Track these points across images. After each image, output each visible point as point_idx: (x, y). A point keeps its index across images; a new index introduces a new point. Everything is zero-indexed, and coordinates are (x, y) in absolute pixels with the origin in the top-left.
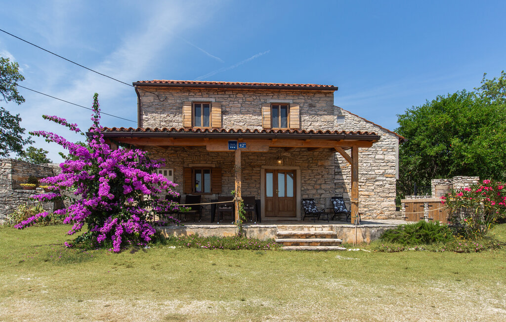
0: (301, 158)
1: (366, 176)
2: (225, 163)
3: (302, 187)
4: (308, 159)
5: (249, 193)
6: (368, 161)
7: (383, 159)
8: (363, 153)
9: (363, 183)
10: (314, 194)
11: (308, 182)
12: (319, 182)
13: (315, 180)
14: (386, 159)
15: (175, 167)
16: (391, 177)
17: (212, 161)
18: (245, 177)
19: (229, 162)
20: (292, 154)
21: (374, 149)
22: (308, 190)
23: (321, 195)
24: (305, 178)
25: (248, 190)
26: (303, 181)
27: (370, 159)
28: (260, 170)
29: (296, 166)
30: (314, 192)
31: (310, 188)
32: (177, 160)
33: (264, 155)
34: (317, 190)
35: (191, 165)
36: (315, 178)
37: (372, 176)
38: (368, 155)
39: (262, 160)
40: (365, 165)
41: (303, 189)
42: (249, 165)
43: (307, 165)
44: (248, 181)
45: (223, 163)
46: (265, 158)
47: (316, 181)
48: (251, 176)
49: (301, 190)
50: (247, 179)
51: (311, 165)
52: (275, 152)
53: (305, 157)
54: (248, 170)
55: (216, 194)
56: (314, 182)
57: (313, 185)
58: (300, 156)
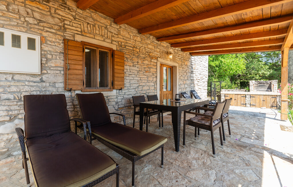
0: (178, 56)
2: (127, 47)
3: (179, 82)
4: (181, 58)
5: (148, 88)
9: (200, 80)
10: (184, 89)
11: (181, 78)
12: (185, 78)
13: (184, 76)
14: (205, 65)
15: (45, 34)
16: (206, 77)
17: (112, 41)
18: (145, 68)
19: (130, 47)
20: (174, 51)
22: (181, 85)
23: (186, 89)
24: (180, 75)
25: (148, 84)
26: (179, 77)
27: (202, 64)
28: (157, 63)
29: (176, 62)
30: (183, 86)
31: (182, 83)
32: (50, 20)
33: (159, 47)
34: (185, 84)
35: (79, 38)
36: (184, 75)
37: (202, 76)
38: (201, 61)
39: (157, 52)
42: (149, 55)
43: (181, 63)
44: (147, 74)
45: (125, 46)
46: (159, 50)
48: (150, 68)
49: (179, 85)
50: (146, 72)
51: (183, 63)
52: (166, 46)
53: (180, 56)
54: (148, 60)
55: (117, 90)
56: (183, 78)
57: (183, 80)
58: (178, 55)
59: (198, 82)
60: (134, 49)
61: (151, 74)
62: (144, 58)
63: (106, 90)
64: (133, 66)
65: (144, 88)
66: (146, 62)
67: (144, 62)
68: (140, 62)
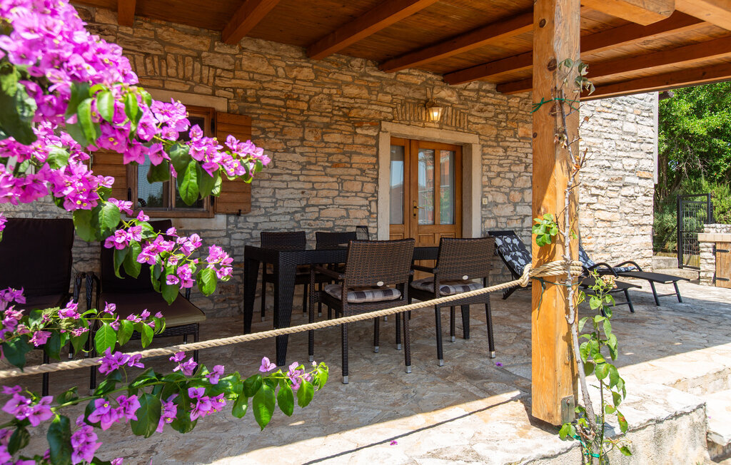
0: (481, 111)
1: (608, 171)
2: (264, 101)
3: (483, 196)
4: (496, 115)
5: (344, 213)
6: (610, 136)
7: (634, 135)
8: (604, 115)
9: (602, 189)
10: (509, 218)
11: (496, 182)
12: (519, 184)
13: (511, 176)
14: (640, 133)
16: (647, 179)
17: (215, 88)
18: (330, 155)
19: (277, 98)
20: (460, 95)
21: (620, 108)
22: (496, 204)
23: (523, 221)
24: (490, 171)
25: (340, 201)
26: (485, 179)
27: (615, 130)
28: (377, 138)
29: (470, 131)
30: (508, 210)
31: (500, 198)
33: (388, 89)
34: (515, 205)
36: (510, 171)
37: (617, 173)
38: (612, 120)
39: (381, 103)
40: (606, 144)
41: (485, 201)
42: (345, 115)
43: (495, 132)
44: (339, 171)
45: (258, 98)
46: (388, 98)
47: (513, 181)
48: (350, 155)
49: (483, 206)
50: (335, 165)
51: (504, 133)
52: (419, 82)
53: (491, 108)
54: (341, 132)
55: (228, 214)
56: (508, 184)
57: (507, 190)
58: (478, 106)
59: (593, 195)
60: (290, 103)
61: (354, 172)
62: (328, 126)
63: (193, 215)
64: (286, 151)
65: (325, 213)
66: (336, 137)
67: (326, 138)
68: (310, 138)
